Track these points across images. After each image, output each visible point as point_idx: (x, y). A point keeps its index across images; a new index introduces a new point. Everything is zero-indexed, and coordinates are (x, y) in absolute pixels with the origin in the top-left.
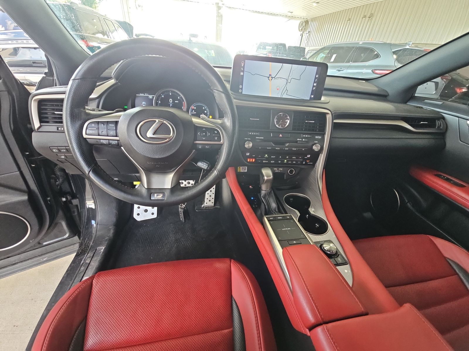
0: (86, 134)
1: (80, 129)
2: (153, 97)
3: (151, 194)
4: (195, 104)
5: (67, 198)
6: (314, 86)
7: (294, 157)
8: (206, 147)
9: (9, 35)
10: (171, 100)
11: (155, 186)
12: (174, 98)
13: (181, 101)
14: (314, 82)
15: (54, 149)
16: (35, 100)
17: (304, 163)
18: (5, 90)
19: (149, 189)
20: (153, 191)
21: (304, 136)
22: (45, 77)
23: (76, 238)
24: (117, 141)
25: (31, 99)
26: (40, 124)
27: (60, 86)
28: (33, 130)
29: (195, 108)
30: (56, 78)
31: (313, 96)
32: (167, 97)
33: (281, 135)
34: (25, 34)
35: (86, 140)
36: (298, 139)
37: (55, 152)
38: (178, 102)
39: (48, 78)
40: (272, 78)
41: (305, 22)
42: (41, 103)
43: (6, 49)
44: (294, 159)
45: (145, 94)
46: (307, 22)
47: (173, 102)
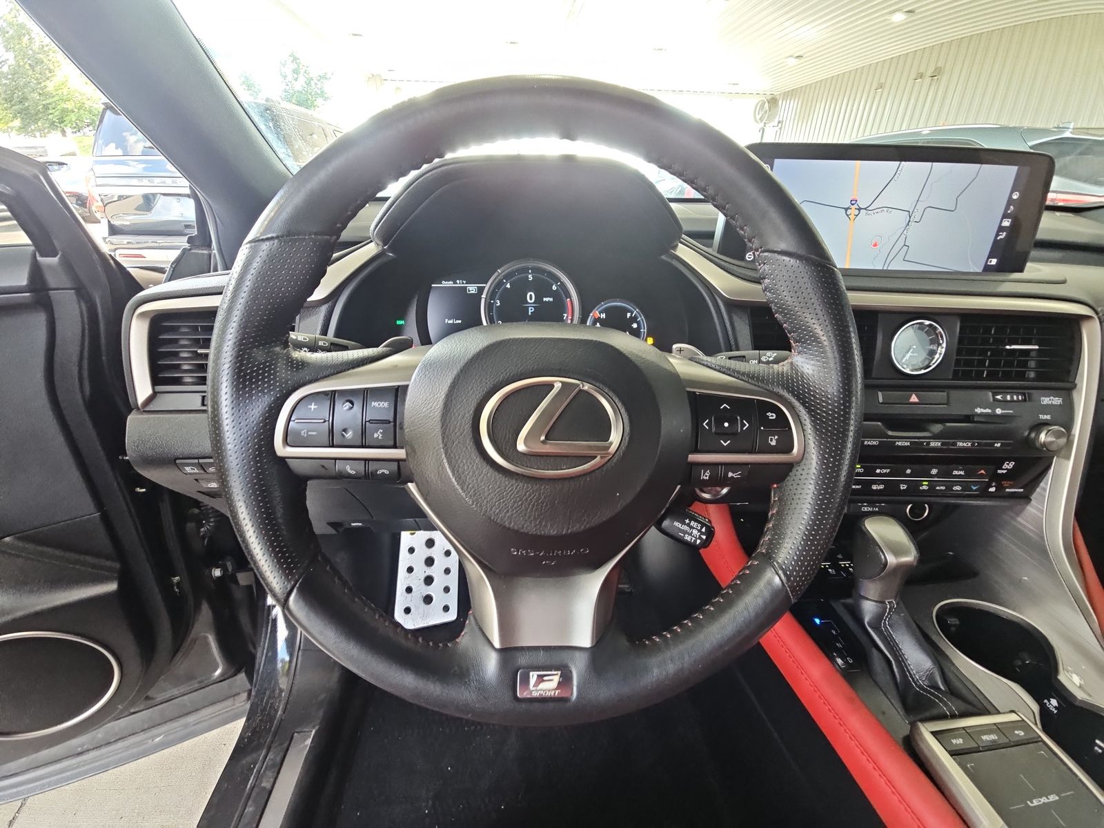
0: (286, 442)
1: (265, 426)
2: (481, 290)
3: (520, 669)
4: (604, 304)
5: (224, 569)
6: (1001, 229)
7: (958, 470)
8: (730, 474)
9: (133, 166)
10: (531, 295)
11: (528, 637)
12: (542, 288)
13: (561, 297)
14: (1005, 216)
15: (188, 465)
16: (143, 314)
17: (992, 489)
18: (69, 286)
19: (508, 653)
20: (523, 660)
21: (999, 397)
22: (190, 250)
23: (242, 676)
24: (396, 463)
25: (132, 313)
26: (153, 389)
27: (224, 270)
28: (133, 407)
29: (603, 316)
30: (215, 251)
31: (994, 262)
32: (521, 288)
33: (914, 396)
34: (170, 167)
35: (286, 462)
36: (978, 410)
37: (190, 474)
38: (551, 299)
39: (196, 251)
40: (859, 209)
41: (769, 102)
42: (160, 325)
43: (127, 197)
44: (960, 476)
45: (458, 281)
46: (773, 101)
47: (539, 299)
